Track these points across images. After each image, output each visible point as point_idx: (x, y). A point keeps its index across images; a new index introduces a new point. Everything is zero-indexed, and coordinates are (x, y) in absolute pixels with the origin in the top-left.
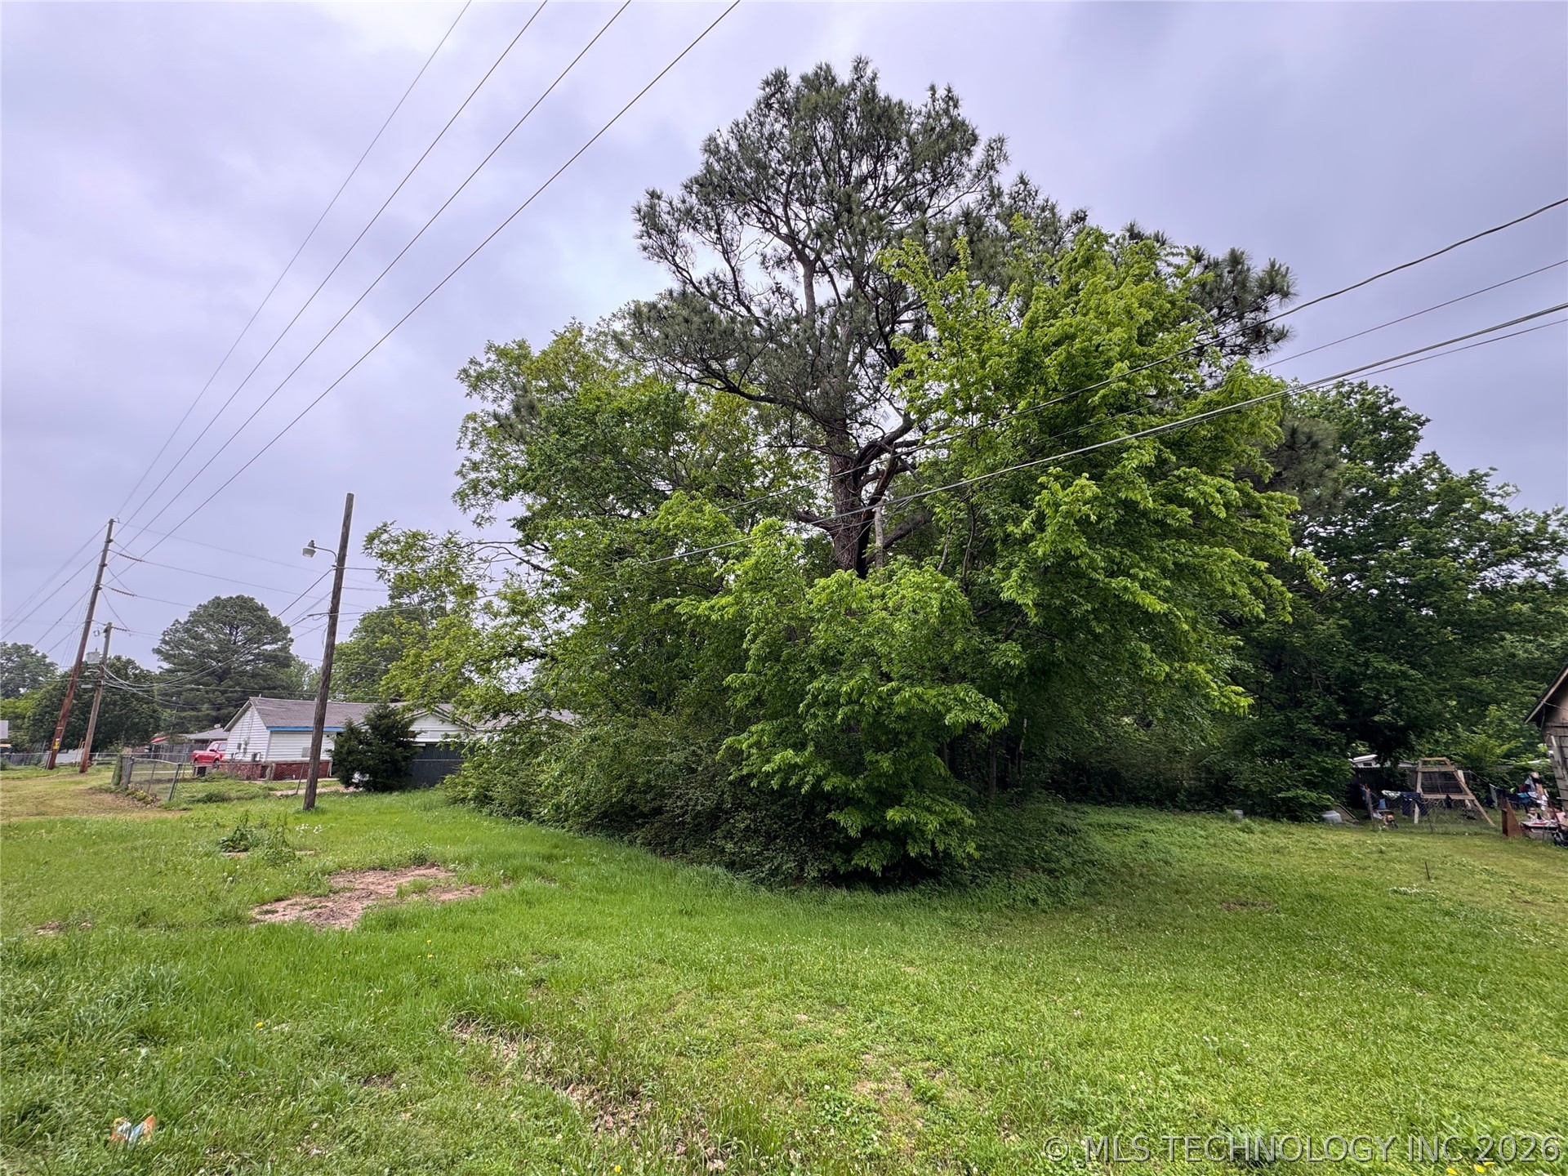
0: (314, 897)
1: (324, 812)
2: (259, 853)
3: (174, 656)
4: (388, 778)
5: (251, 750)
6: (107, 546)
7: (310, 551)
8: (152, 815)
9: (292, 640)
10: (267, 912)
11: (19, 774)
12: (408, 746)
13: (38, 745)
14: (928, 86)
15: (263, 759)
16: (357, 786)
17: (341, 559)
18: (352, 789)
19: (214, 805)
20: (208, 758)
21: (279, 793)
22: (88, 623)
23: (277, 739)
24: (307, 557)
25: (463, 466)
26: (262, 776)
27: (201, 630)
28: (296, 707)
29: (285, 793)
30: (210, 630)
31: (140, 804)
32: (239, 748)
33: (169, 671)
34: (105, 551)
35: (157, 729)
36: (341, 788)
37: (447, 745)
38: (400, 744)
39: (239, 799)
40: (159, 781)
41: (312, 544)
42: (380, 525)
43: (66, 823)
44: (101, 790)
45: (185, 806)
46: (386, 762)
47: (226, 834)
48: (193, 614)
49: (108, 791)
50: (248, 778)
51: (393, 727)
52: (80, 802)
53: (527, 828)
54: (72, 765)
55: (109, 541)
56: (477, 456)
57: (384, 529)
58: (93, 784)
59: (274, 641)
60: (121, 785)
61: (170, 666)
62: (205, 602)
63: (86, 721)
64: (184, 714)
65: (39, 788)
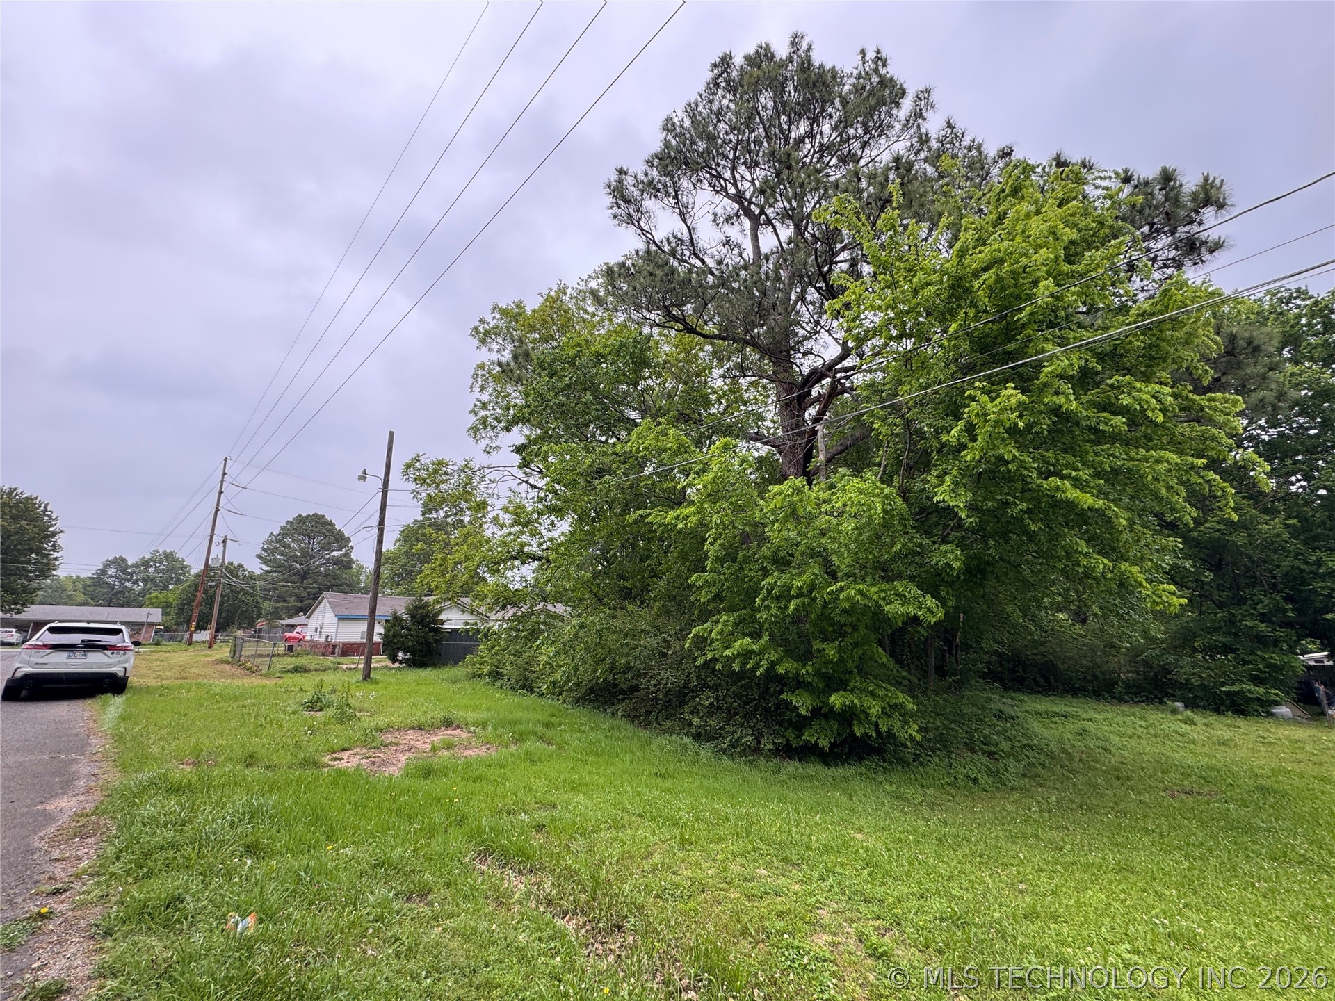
0: (370, 748)
1: (377, 682)
2: (330, 712)
3: (270, 561)
4: (423, 656)
5: (324, 633)
6: (223, 478)
7: (363, 478)
8: (257, 681)
9: (352, 548)
10: (336, 759)
11: (169, 648)
12: (437, 631)
13: (181, 627)
14: (858, 50)
15: (333, 640)
16: (401, 662)
17: (386, 483)
18: (397, 665)
19: (299, 675)
20: (295, 638)
21: (344, 667)
22: (212, 536)
23: (344, 625)
24: (361, 482)
25: (475, 406)
26: (333, 653)
27: (288, 540)
28: (356, 600)
29: (349, 666)
30: (294, 540)
31: (248, 673)
32: (316, 631)
33: (268, 572)
34: (222, 481)
35: (260, 616)
36: (389, 664)
37: (467, 631)
38: (432, 629)
39: (317, 670)
40: (261, 656)
41: (364, 472)
42: (414, 456)
43: (199, 685)
44: (222, 662)
45: (279, 675)
46: (422, 643)
47: (307, 697)
48: (283, 528)
49: (227, 662)
50: (323, 655)
51: (427, 616)
52: (208, 670)
53: (529, 700)
54: (204, 642)
55: (225, 474)
56: (485, 398)
57: (417, 460)
58: (217, 656)
59: (340, 549)
60: (235, 658)
61: (268, 568)
62: (291, 519)
63: (212, 609)
64: (278, 605)
65: (181, 659)
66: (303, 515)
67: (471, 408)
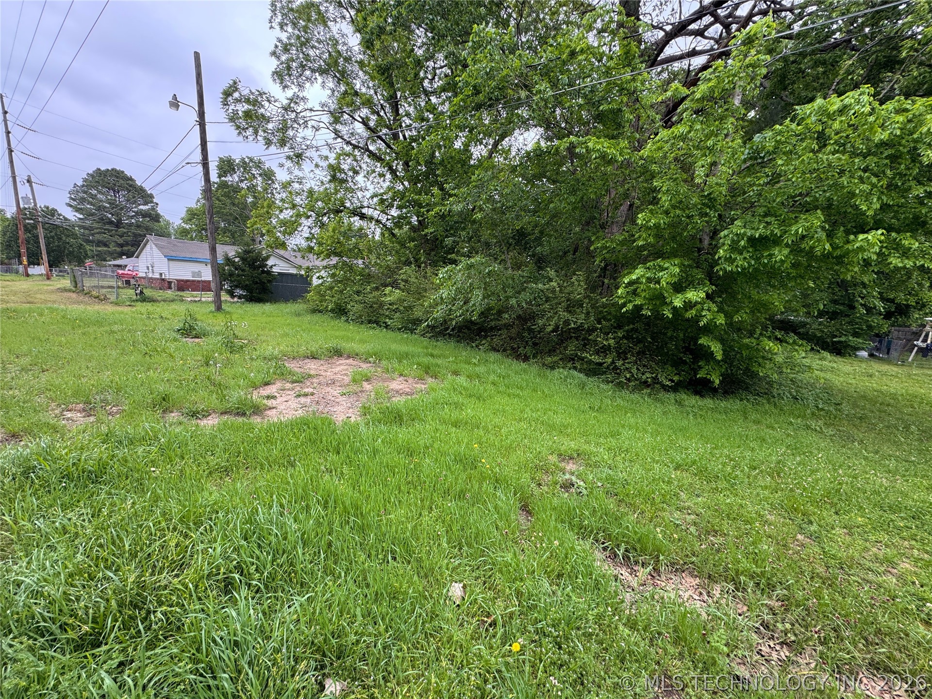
1: (229, 313)
3: (82, 209)
4: (260, 293)
5: (157, 271)
6: (5, 117)
7: (175, 104)
8: (109, 309)
9: (157, 204)
11: (7, 278)
12: (269, 273)
13: (13, 261)
15: (167, 276)
16: (240, 297)
17: (201, 114)
18: (236, 299)
19: (150, 304)
20: (128, 275)
21: (189, 299)
22: (14, 178)
23: (172, 263)
24: (173, 111)
25: (276, 46)
26: (170, 288)
27: (94, 192)
28: (179, 244)
29: (192, 299)
30: (100, 192)
31: (97, 300)
32: (148, 268)
33: (81, 219)
34: (5, 120)
35: (86, 256)
36: (229, 299)
38: (263, 272)
39: (164, 301)
40: (103, 287)
41: (175, 98)
42: (231, 82)
43: (52, 310)
44: (65, 290)
45: (128, 303)
46: (257, 283)
48: (85, 180)
49: (70, 291)
50: (163, 289)
51: (256, 260)
52: (54, 297)
54: (41, 275)
55: (5, 113)
57: (234, 86)
58: (59, 286)
59: (146, 204)
60: (77, 287)
61: (81, 216)
62: (91, 172)
63: (39, 247)
64: (99, 249)
65: (24, 287)
66: (103, 169)
67: (272, 48)
